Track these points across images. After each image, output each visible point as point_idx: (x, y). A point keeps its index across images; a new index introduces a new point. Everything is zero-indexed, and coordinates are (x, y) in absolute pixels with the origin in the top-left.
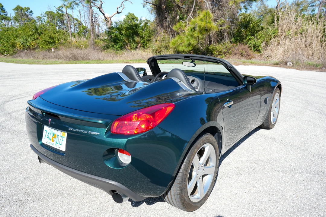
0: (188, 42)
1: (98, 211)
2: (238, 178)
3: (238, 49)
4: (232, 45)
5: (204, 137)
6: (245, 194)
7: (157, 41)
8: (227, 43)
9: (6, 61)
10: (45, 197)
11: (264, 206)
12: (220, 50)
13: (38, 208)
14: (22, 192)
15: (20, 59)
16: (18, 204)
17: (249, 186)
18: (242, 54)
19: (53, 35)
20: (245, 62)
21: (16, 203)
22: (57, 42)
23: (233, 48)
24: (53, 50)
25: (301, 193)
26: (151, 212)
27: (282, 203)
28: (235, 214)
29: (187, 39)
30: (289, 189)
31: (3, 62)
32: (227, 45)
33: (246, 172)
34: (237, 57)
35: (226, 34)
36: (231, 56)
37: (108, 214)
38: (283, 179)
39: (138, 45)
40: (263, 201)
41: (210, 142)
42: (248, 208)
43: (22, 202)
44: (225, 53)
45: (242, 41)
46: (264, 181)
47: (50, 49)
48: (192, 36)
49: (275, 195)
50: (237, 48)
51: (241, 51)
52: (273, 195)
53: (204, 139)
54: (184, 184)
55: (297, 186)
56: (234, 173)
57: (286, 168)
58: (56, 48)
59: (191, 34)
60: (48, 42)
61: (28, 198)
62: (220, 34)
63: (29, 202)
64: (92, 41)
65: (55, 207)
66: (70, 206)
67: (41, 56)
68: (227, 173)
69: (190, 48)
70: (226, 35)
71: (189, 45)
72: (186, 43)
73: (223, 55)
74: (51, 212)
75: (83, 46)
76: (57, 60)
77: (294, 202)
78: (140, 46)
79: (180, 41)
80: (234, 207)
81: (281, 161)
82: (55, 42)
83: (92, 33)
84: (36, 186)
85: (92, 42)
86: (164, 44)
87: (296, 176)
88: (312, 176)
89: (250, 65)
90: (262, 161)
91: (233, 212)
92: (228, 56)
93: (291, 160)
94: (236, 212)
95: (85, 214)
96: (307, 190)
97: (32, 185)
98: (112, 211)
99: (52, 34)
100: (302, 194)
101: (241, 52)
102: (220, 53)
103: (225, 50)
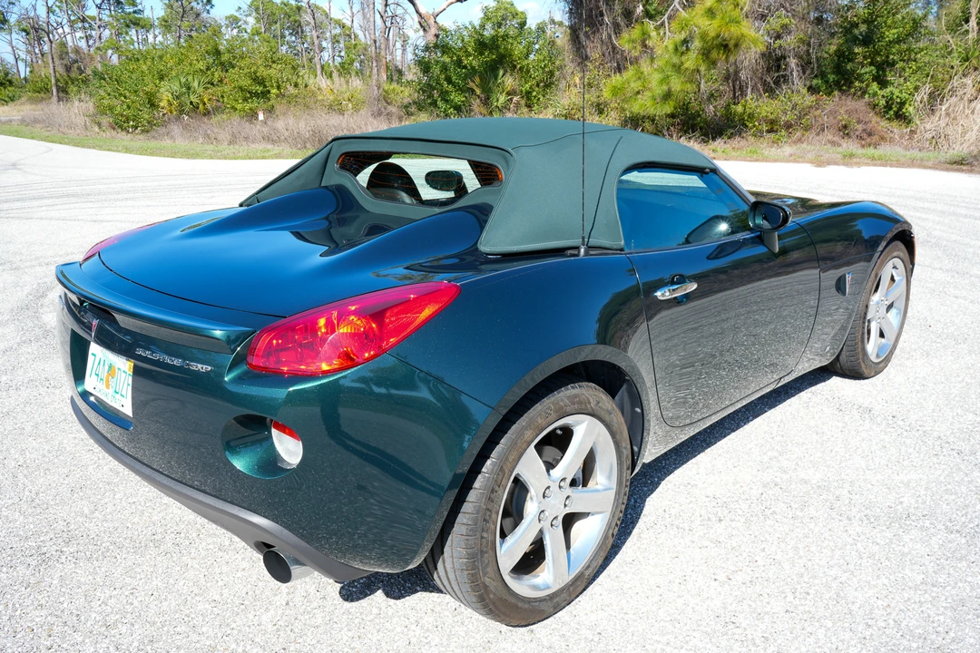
0: (665, 88)
1: (246, 602)
2: (706, 532)
3: (833, 113)
4: (813, 98)
5: (562, 394)
6: (713, 583)
7: (571, 88)
8: (797, 92)
9: (128, 150)
10: (111, 547)
11: (764, 628)
12: (771, 117)
13: (82, 580)
14: (54, 529)
15: (167, 142)
16: (34, 563)
17: (736, 559)
18: (845, 127)
19: (262, 72)
20: (852, 156)
21: (29, 560)
22: (274, 91)
23: (817, 109)
24: (261, 117)
25: (906, 596)
26: (399, 617)
27: (830, 624)
28: (660, 646)
29: (661, 76)
30: (869, 578)
31: (119, 151)
32: (796, 98)
33: (741, 513)
34: (830, 137)
35: (793, 62)
36: (811, 135)
37: (272, 612)
38: (859, 544)
39: (511, 99)
40: (767, 613)
41: (590, 411)
42: (709, 630)
43: (44, 559)
44: (788, 126)
45: (850, 87)
46: (789, 547)
47: (252, 115)
48: (678, 68)
49: (812, 596)
50: (828, 108)
51: (843, 117)
52: (808, 594)
53: (562, 400)
54: (482, 537)
55: (900, 572)
56: (697, 514)
57: (879, 510)
58: (270, 111)
59: (675, 60)
60: (249, 92)
61: (65, 549)
62: (774, 62)
63: (63, 560)
64: (376, 88)
65: (128, 580)
66: (171, 581)
67: (224, 135)
68: (673, 511)
69: (668, 109)
70: (793, 65)
71: (667, 96)
72: (659, 90)
73: (783, 132)
74: (115, 592)
75: (347, 105)
76: (270, 147)
77: (870, 622)
78: (518, 103)
79: (635, 85)
80: (662, 623)
81: (870, 486)
82: (269, 92)
83: (374, 65)
84: (97, 514)
85: (376, 92)
86: (591, 97)
87: (906, 538)
88: (963, 541)
89: (867, 164)
90: (806, 482)
91: (656, 638)
92: (798, 134)
93: (907, 485)
94: (665, 638)
95: (207, 606)
96: (930, 586)
97: (86, 511)
98: (287, 604)
99: (262, 68)
100: (909, 599)
101: (844, 123)
102: (773, 126)
103: (790, 117)
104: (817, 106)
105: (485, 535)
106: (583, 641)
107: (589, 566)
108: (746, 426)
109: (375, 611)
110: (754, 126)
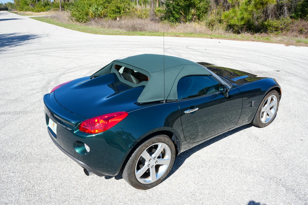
0: (242, 16)
1: (83, 177)
2: (197, 170)
3: (297, 26)
4: (291, 20)
5: (154, 138)
6: (194, 184)
7: (212, 14)
8: (286, 18)
9: (79, 30)
10: (56, 160)
11: (201, 197)
12: (276, 26)
13: (49, 167)
14: (44, 154)
15: (90, 27)
16: (39, 162)
17: (202, 178)
18: (301, 30)
19: (119, 5)
20: (299, 42)
21: (38, 161)
22: (122, 11)
23: (292, 24)
24: (118, 19)
25: (241, 193)
26: (117, 184)
27: (218, 198)
28: (174, 198)
29: (241, 12)
30: (234, 187)
31: (76, 30)
32: (285, 20)
33: (208, 165)
34: (295, 34)
35: (286, 8)
36: (289, 33)
37: (88, 180)
38: (235, 178)
39: (193, 17)
40: (204, 193)
41: (162, 141)
42: (188, 196)
43: (41, 161)
44: (282, 29)
45: (305, 17)
46: (217, 176)
47: (115, 19)
48: (246, 10)
49: (217, 190)
50: (296, 24)
51: (300, 27)
52: (216, 189)
53: (154, 140)
54: (131, 171)
55: (242, 186)
56: (197, 165)
57: (245, 168)
58: (121, 17)
59: (245, 7)
60: (115, 11)
61: (46, 159)
62: (279, 7)
63: (45, 162)
64: (152, 11)
65: (59, 168)
66: (68, 170)
67: (106, 25)
68: (191, 163)
69: (243, 23)
70: (285, 9)
71: (242, 19)
72: (240, 17)
73: (280, 31)
74: (55, 171)
75: (144, 16)
76: (119, 30)
77: (228, 198)
78: (195, 18)
79: (233, 15)
80: (177, 193)
81: (246, 161)
82: (121, 11)
83: (152, 4)
84: (54, 150)
85: (152, 13)
86: (218, 17)
87: (248, 177)
88: (263, 180)
89: (303, 46)
90: (229, 159)
91: (174, 196)
92: (285, 32)
93: (256, 162)
94: (176, 197)
95: (75, 177)
96: (248, 191)
97: (52, 150)
98: (92, 178)
99: (119, 4)
100: (241, 194)
101: (300, 29)
102: (277, 29)
103: (283, 26)
104: (292, 23)
105: (132, 170)
106: (157, 195)
107: (162, 177)
108: (221, 140)
109: (111, 182)
110: (270, 29)
